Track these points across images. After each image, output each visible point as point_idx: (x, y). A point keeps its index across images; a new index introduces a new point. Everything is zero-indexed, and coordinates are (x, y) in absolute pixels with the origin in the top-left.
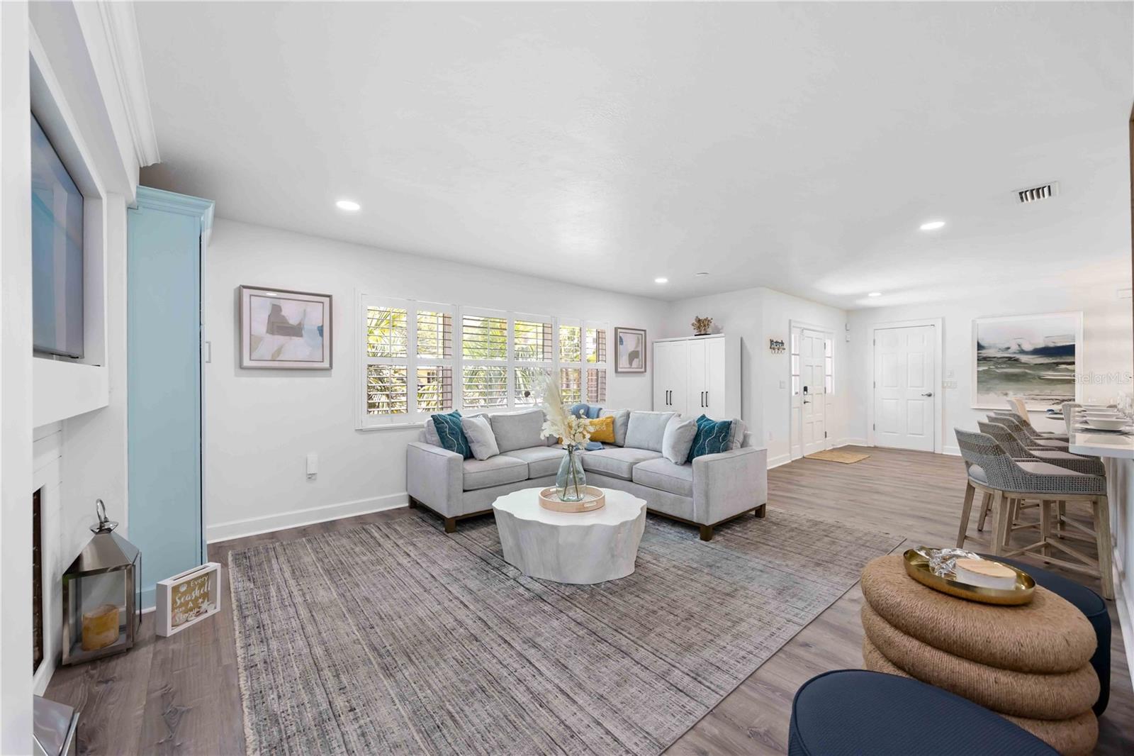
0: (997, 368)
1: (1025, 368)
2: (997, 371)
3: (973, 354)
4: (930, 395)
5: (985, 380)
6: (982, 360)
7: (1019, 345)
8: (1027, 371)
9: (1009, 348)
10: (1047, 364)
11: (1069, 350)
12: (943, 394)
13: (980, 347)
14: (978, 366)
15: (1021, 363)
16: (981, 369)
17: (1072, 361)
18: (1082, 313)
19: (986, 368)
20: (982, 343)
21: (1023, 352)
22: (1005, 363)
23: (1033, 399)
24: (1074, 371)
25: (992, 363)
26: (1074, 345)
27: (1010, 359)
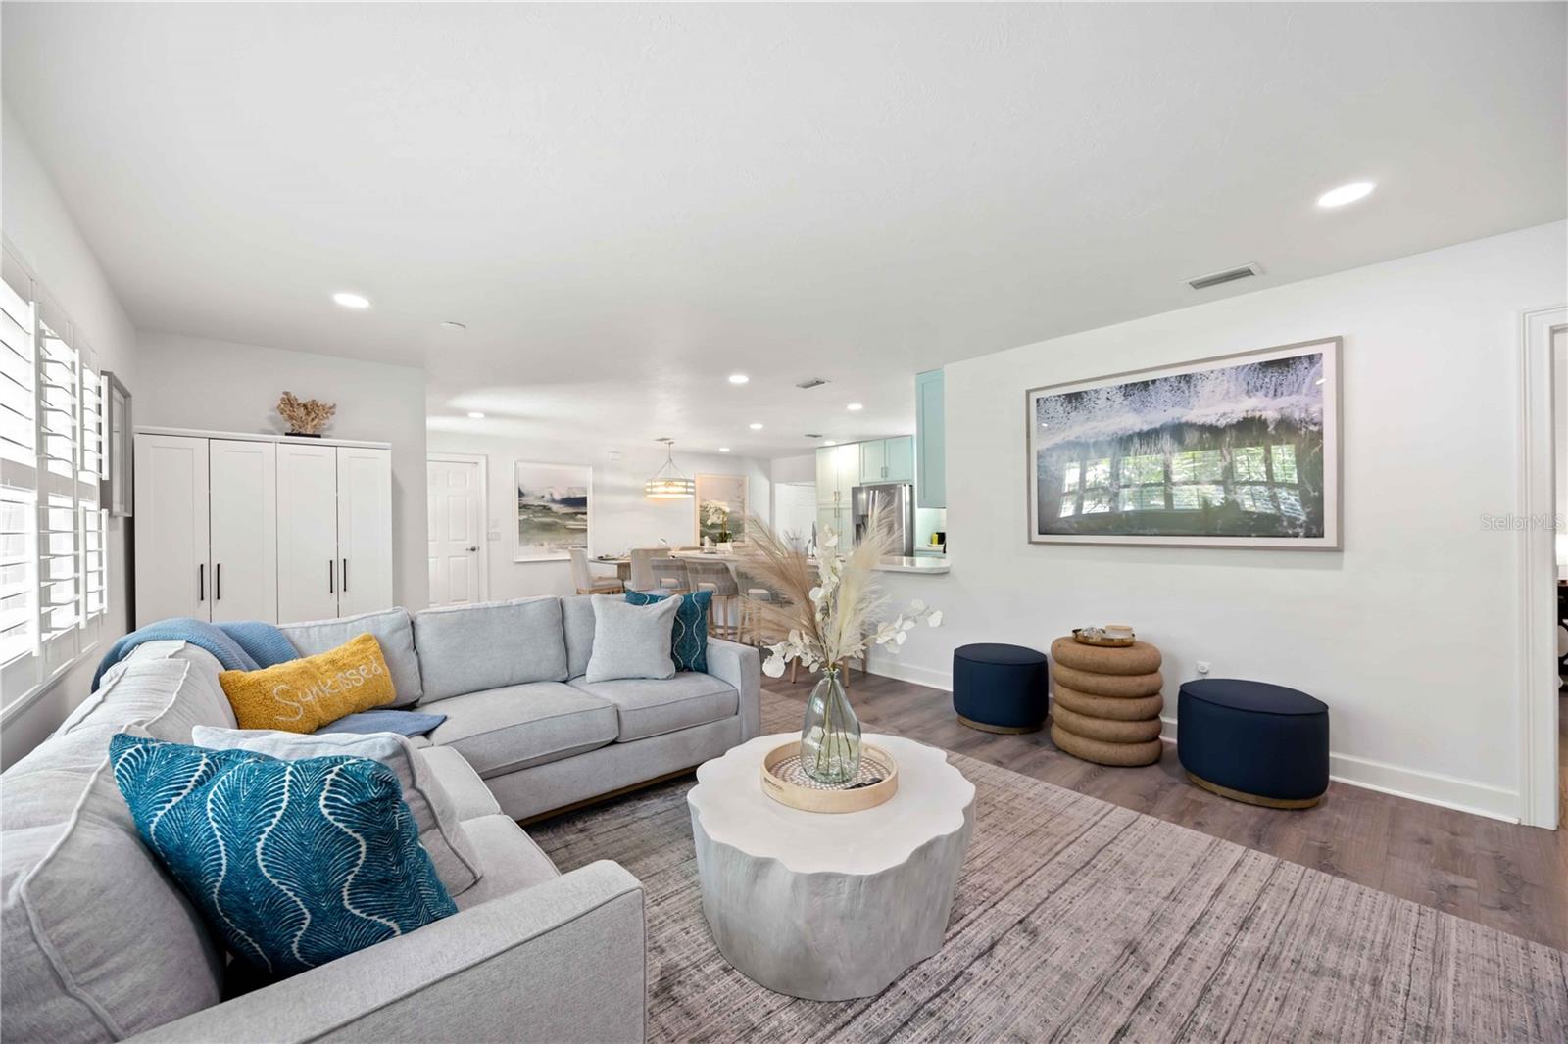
0: (535, 517)
1: (556, 517)
2: (535, 520)
3: (514, 502)
4: (473, 550)
5: (527, 529)
6: (523, 507)
7: (551, 494)
8: (558, 521)
9: (543, 497)
10: (567, 514)
11: (582, 502)
12: (488, 545)
13: (521, 494)
14: (520, 514)
15: (553, 512)
16: (523, 517)
17: (584, 511)
18: (591, 469)
19: (526, 517)
20: (523, 490)
21: (553, 501)
22: (540, 512)
23: (562, 548)
24: (586, 521)
25: (530, 511)
26: (586, 498)
27: (544, 507)
